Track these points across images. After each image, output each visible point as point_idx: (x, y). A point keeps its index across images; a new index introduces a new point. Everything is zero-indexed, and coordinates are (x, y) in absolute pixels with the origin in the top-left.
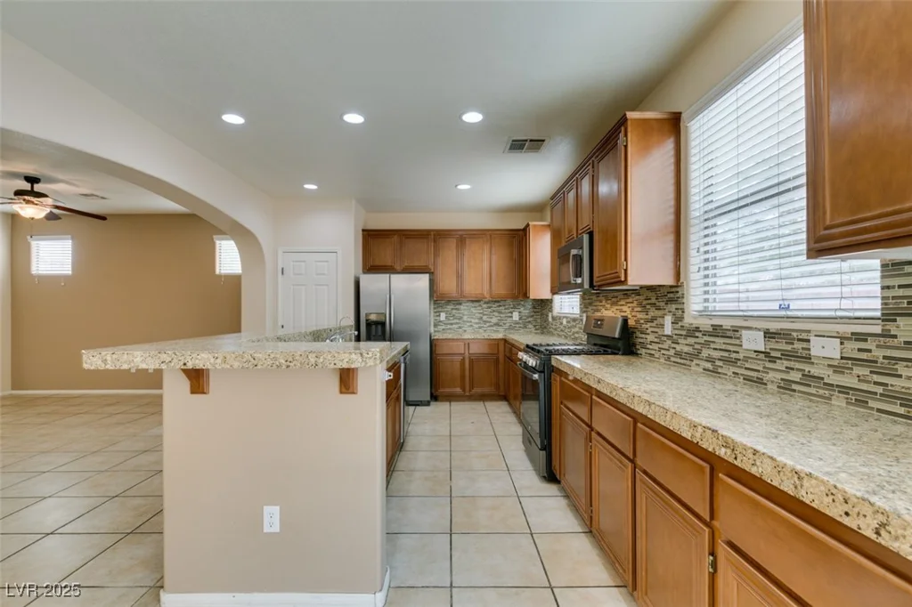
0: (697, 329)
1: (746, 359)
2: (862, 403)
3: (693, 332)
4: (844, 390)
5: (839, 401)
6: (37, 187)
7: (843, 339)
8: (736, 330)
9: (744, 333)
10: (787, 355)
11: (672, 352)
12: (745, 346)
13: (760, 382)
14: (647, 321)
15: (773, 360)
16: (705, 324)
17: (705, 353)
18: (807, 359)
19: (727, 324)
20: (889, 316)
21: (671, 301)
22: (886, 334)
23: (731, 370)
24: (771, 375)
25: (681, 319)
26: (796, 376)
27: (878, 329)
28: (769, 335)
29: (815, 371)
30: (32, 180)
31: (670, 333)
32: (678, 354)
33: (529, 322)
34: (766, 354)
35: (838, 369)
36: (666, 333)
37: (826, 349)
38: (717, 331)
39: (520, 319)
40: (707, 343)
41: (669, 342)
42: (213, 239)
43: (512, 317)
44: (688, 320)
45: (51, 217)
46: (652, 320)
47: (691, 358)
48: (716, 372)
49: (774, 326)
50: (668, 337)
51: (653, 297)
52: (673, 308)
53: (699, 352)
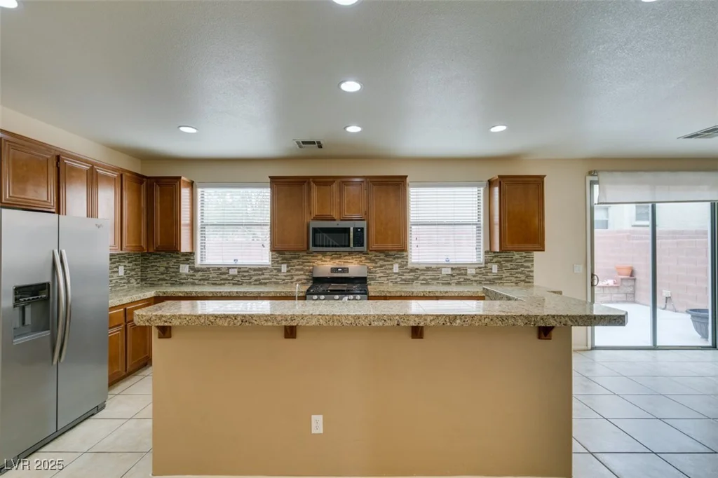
0: (417, 269)
1: (443, 277)
2: (480, 283)
3: (413, 270)
4: (476, 281)
5: (475, 284)
7: (476, 269)
8: (438, 268)
9: (443, 269)
10: (458, 274)
11: (399, 280)
12: (443, 272)
13: (449, 284)
14: (375, 267)
15: (454, 276)
16: (423, 267)
17: (422, 278)
18: (466, 275)
19: (434, 266)
20: (486, 263)
21: (398, 258)
22: (485, 267)
23: (435, 282)
24: (453, 281)
25: (406, 265)
26: (462, 280)
27: (483, 266)
28: (452, 269)
29: (468, 278)
31: (397, 271)
32: (405, 280)
33: (132, 276)
34: (451, 275)
35: (475, 276)
36: (394, 271)
37: (471, 271)
38: (428, 269)
39: (125, 273)
40: (423, 274)
41: (397, 276)
43: (117, 272)
44: (410, 266)
46: (381, 266)
47: (413, 280)
48: (428, 284)
49: (454, 266)
50: (395, 273)
51: (382, 256)
52: (400, 261)
53: (418, 278)
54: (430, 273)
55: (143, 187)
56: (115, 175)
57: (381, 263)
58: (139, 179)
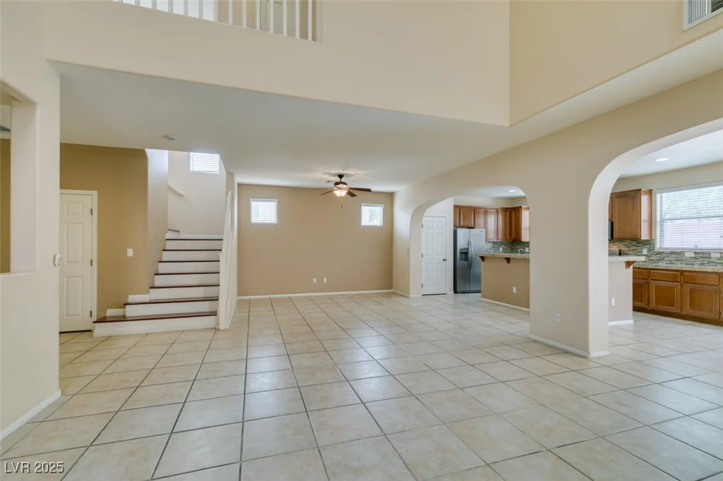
0: (663, 252)
1: (686, 259)
3: (658, 253)
4: (721, 263)
5: (719, 266)
6: (343, 180)
7: (721, 253)
8: (682, 252)
9: (686, 253)
10: (702, 257)
11: (647, 259)
12: (686, 256)
13: (692, 264)
14: (629, 250)
15: (697, 259)
16: (669, 251)
17: (666, 259)
18: (710, 258)
19: (677, 251)
21: (647, 244)
23: (679, 263)
24: (696, 262)
25: (653, 249)
26: (705, 262)
28: (695, 253)
29: (712, 260)
30: (341, 176)
32: (650, 260)
34: (695, 258)
35: (719, 259)
36: (644, 253)
37: (715, 255)
38: (672, 253)
40: (668, 256)
42: (361, 206)
44: (656, 250)
45: (351, 194)
46: (634, 250)
47: (659, 261)
48: (672, 263)
49: (697, 251)
50: (645, 255)
51: (635, 243)
52: (648, 246)
53: (663, 259)
54: (675, 256)
55: (508, 213)
56: (494, 211)
57: (634, 248)
58: (505, 210)
